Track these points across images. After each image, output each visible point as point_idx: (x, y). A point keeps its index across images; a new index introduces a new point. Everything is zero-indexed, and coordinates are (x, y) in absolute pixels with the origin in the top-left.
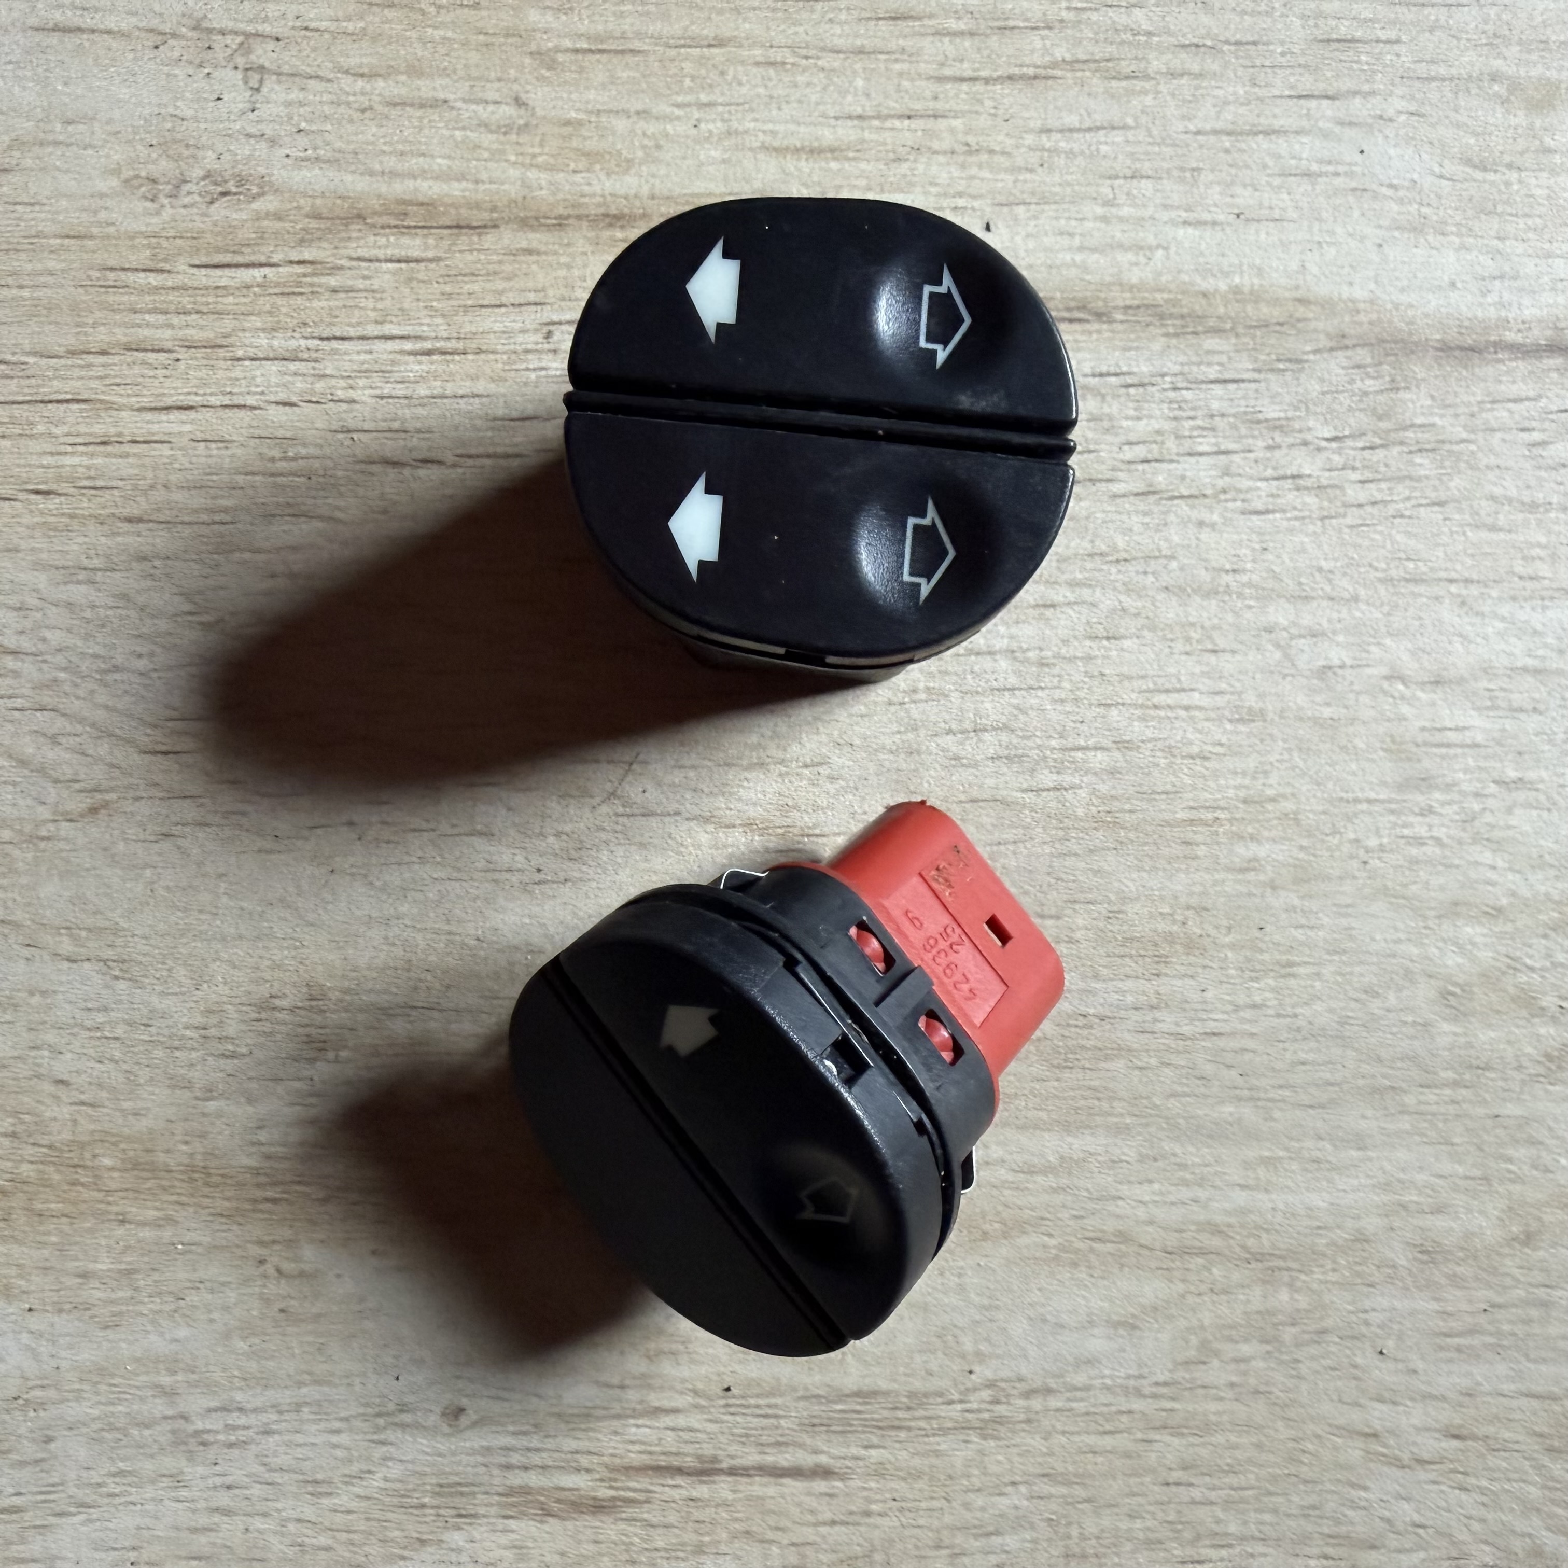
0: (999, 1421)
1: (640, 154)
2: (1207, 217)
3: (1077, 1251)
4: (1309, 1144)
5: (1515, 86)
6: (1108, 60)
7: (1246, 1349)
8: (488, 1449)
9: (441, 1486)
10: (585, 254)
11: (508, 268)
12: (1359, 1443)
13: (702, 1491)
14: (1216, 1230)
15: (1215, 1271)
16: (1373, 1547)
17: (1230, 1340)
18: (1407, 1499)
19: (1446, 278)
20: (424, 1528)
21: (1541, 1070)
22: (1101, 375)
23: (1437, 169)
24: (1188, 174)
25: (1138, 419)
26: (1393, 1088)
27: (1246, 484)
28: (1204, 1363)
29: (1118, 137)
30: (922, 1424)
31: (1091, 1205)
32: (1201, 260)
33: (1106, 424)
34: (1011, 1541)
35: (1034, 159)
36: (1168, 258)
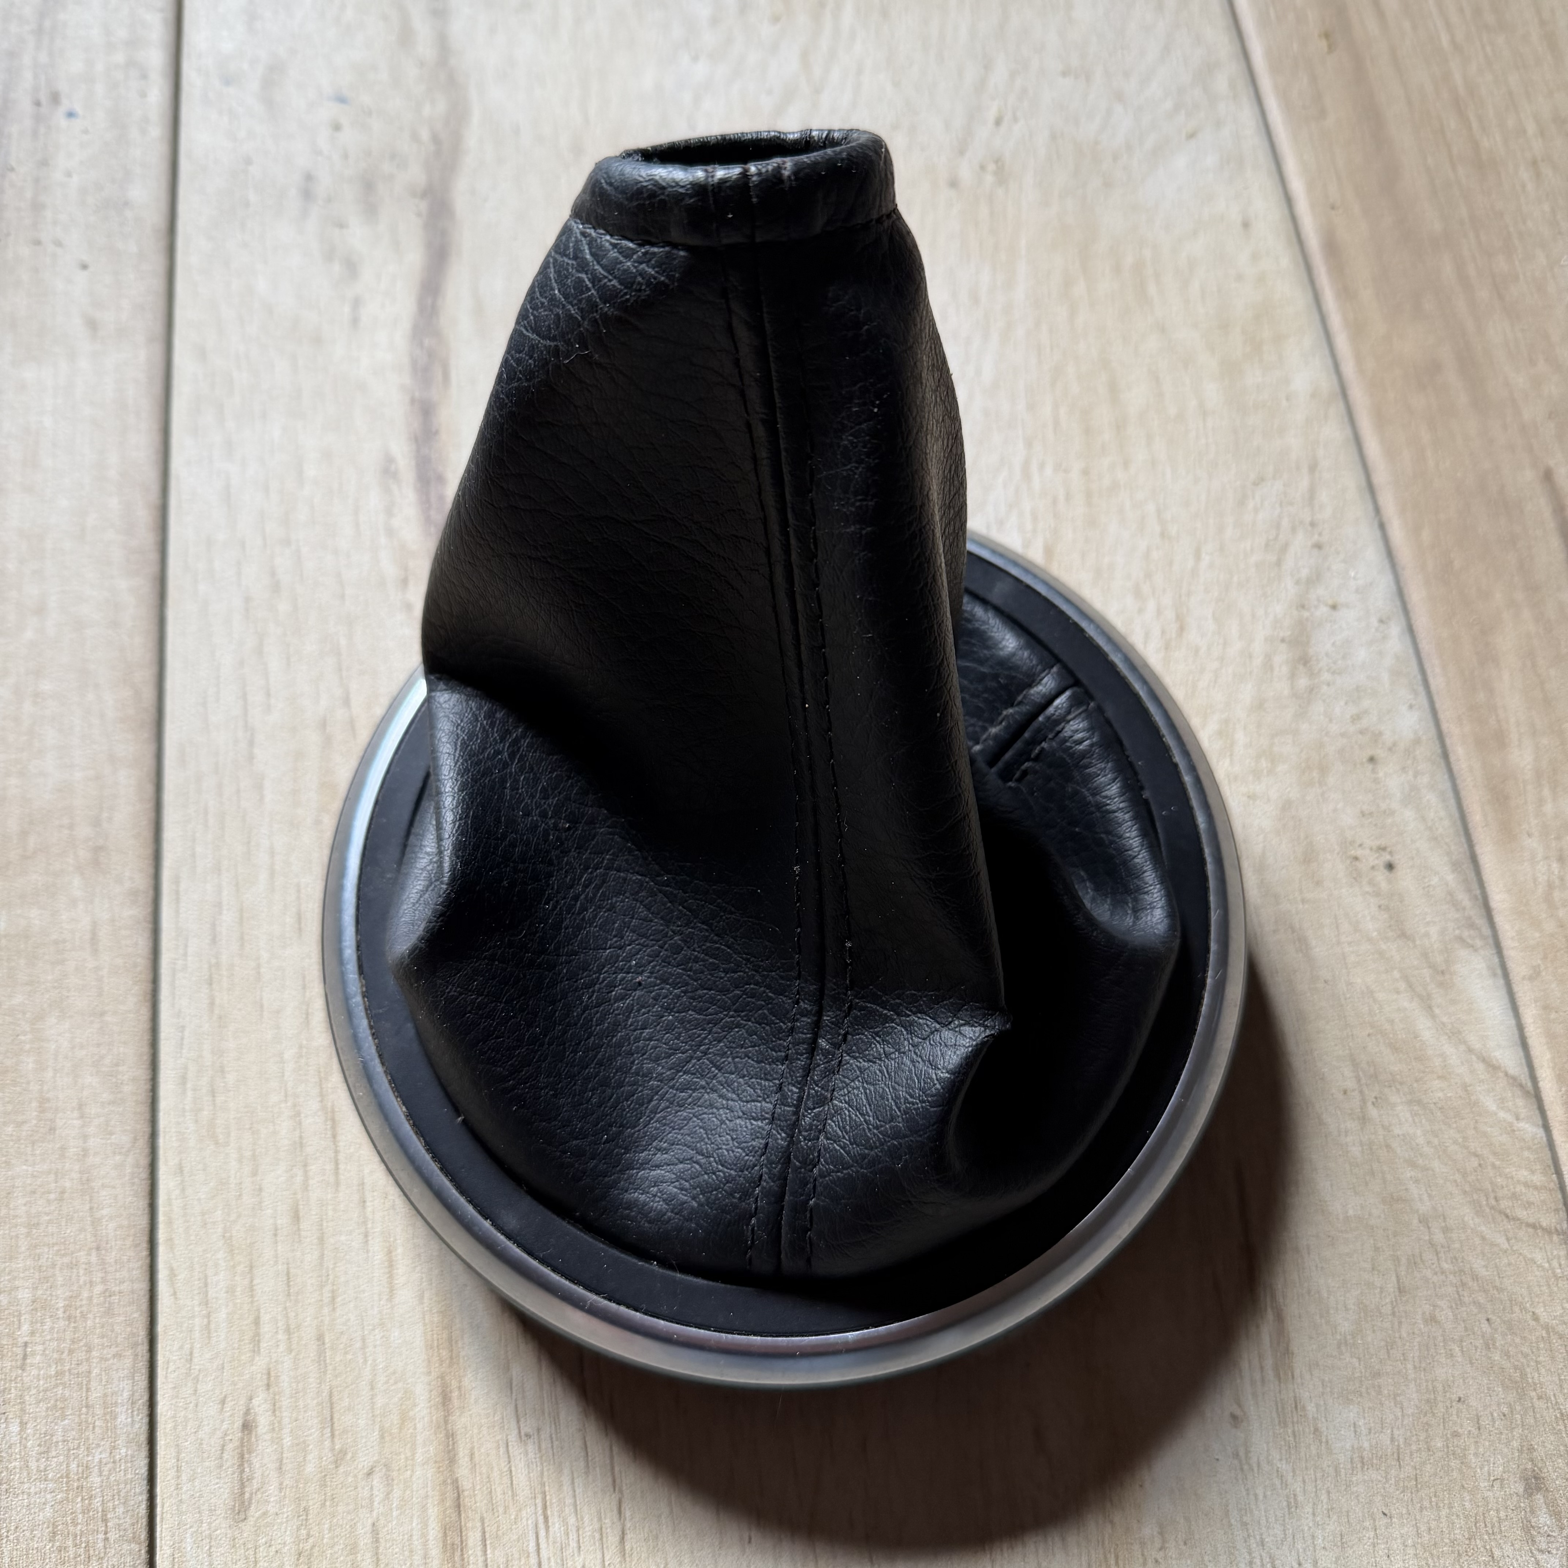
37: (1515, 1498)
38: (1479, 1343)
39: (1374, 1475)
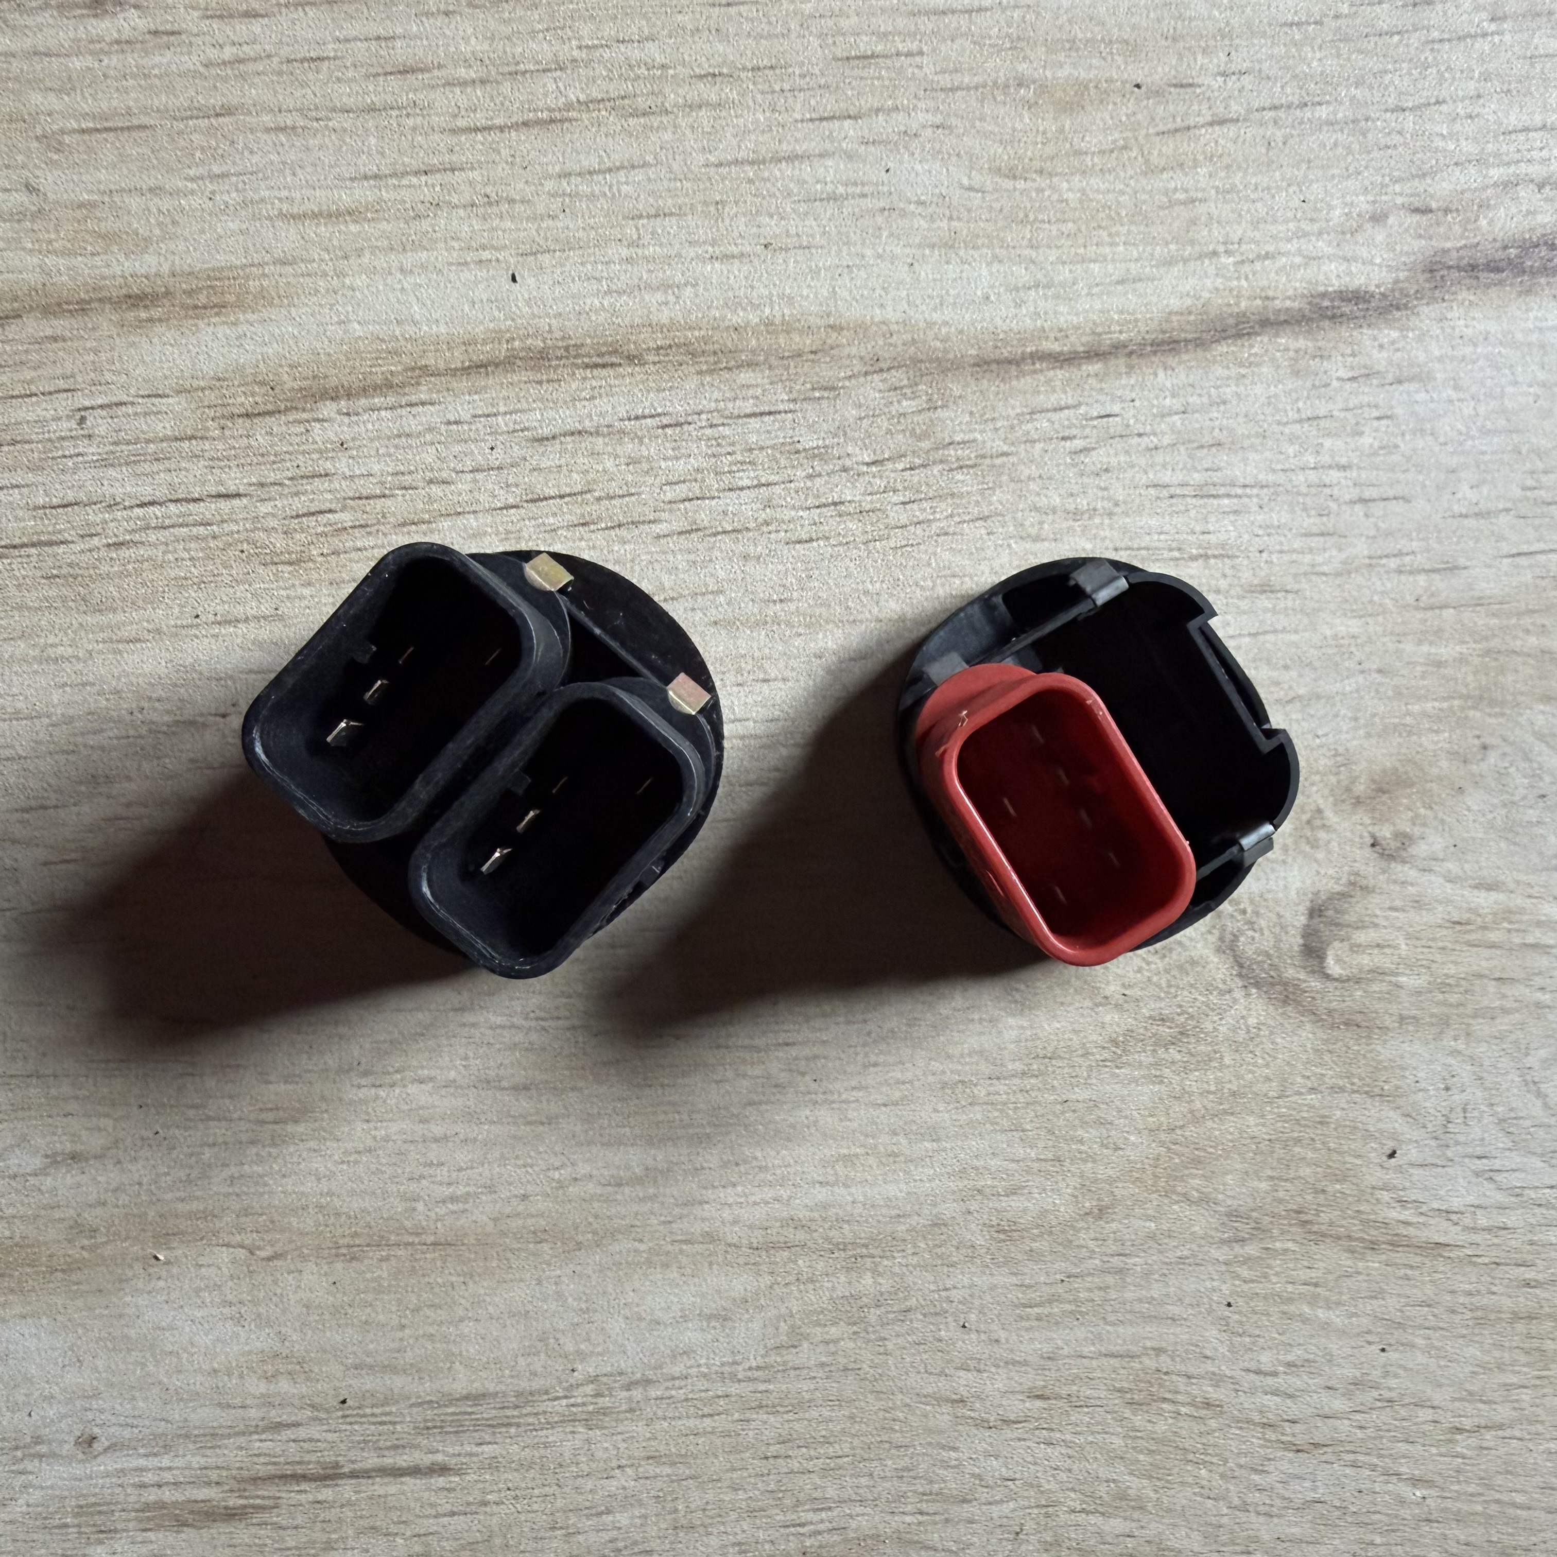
0: (604, 1412)
1: (157, 232)
2: (734, 249)
3: (667, 1253)
4: (884, 1139)
5: (1043, 88)
6: (623, 98)
7: (834, 1331)
8: (122, 1470)
9: (81, 1507)
10: (111, 337)
11: (34, 357)
12: (946, 1408)
13: (327, 1494)
14: (799, 1225)
15: (800, 1262)
16: (965, 1501)
17: (818, 1324)
18: (997, 1457)
19: (979, 293)
20: (67, 1545)
21: (1106, 1055)
22: (637, 418)
23: (965, 181)
24: (712, 209)
25: (677, 459)
26: (963, 1082)
27: (788, 514)
28: (795, 1347)
29: (638, 176)
30: (531, 1420)
31: (677, 1211)
32: (731, 294)
33: (645, 466)
34: (623, 1519)
35: (556, 205)
36: (697, 296)
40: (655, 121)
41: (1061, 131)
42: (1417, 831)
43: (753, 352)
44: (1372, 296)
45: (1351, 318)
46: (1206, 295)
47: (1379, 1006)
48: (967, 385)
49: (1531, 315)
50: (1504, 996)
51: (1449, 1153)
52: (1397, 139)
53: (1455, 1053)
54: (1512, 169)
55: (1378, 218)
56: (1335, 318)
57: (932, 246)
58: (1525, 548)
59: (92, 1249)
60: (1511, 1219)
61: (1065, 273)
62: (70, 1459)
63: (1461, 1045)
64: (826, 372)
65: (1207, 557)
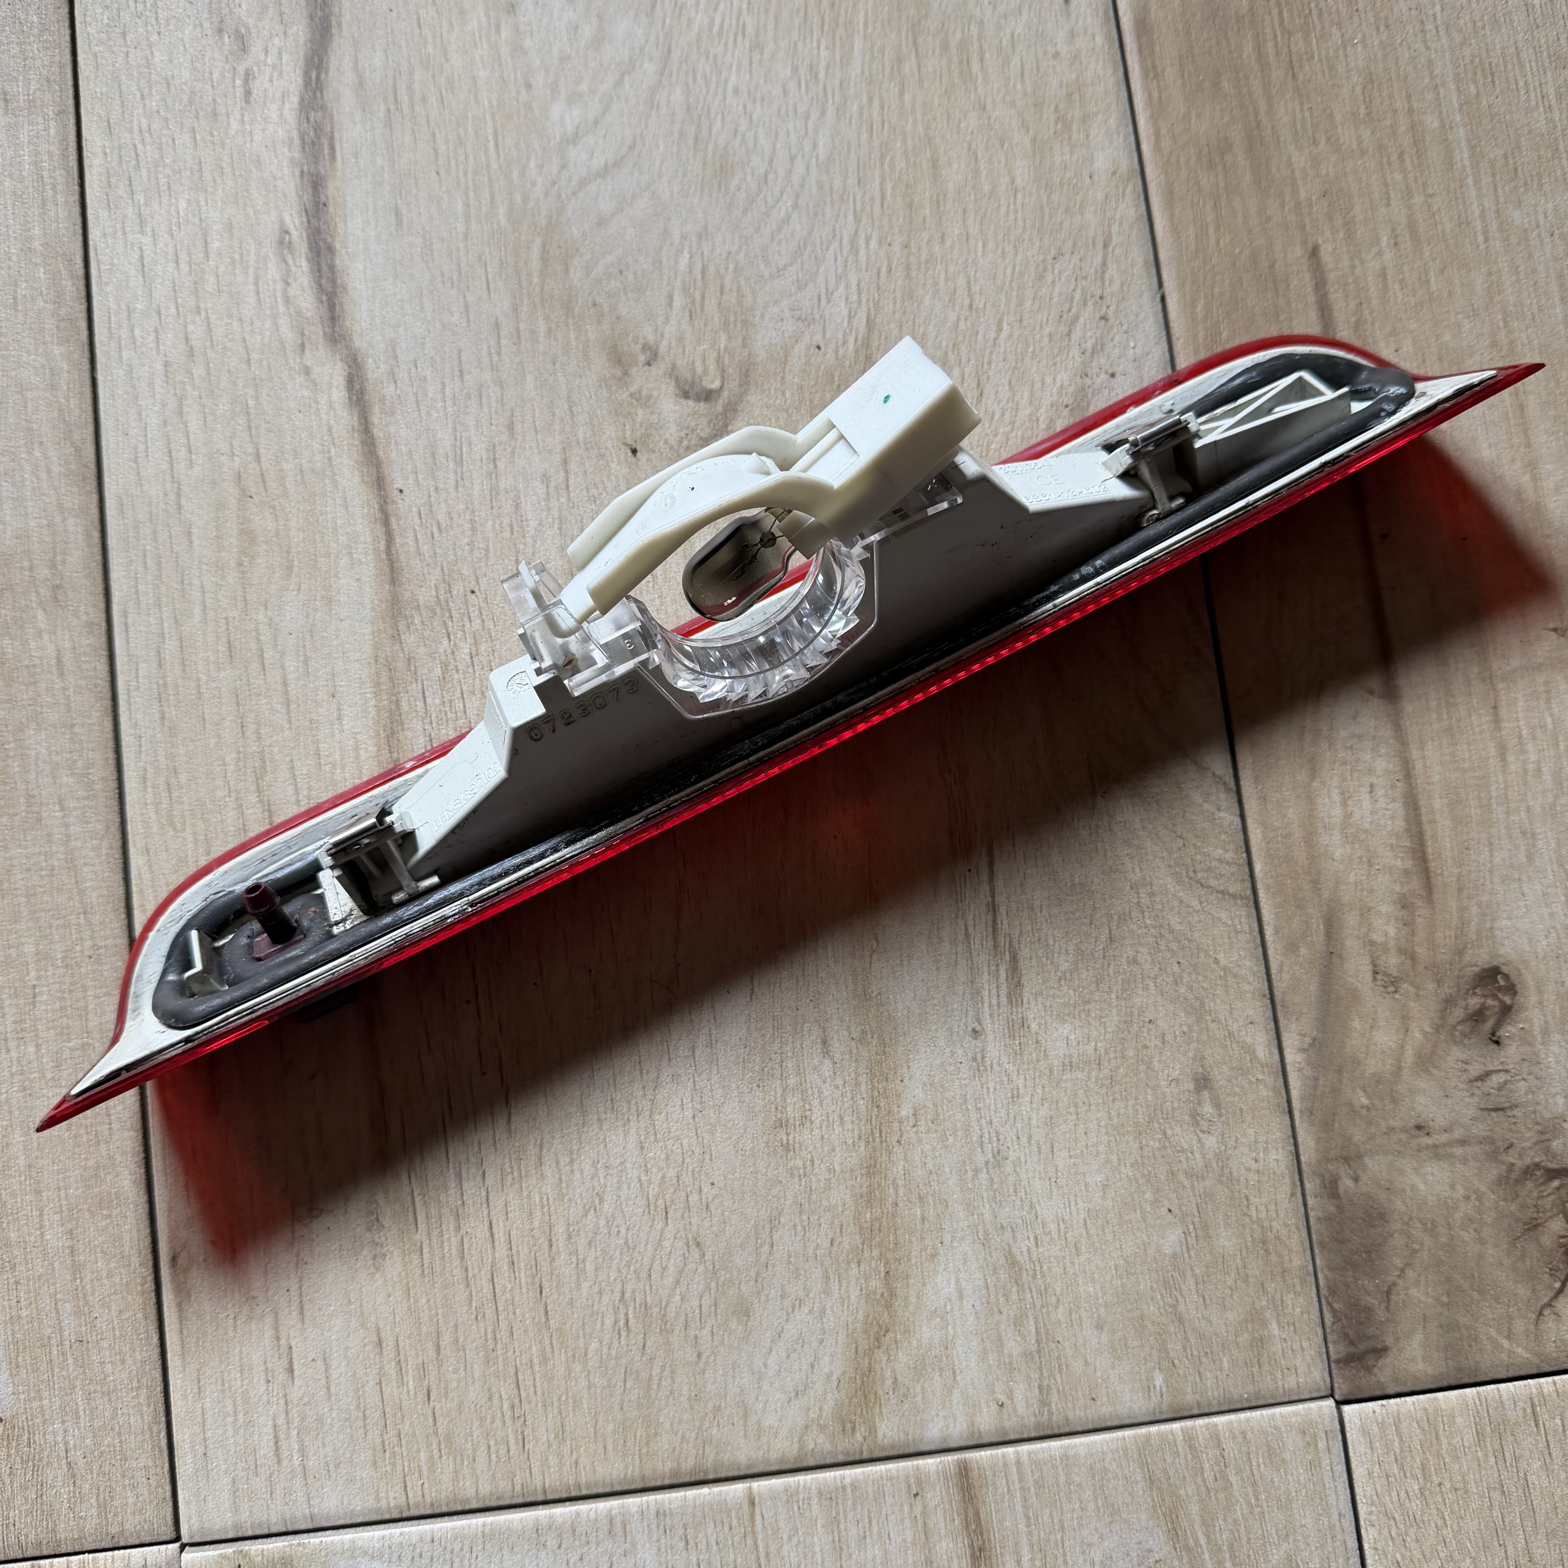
37: (1187, 1093)
38: (1170, 979)
39: (1079, 1075)
40: (267, 756)
41: (266, 542)
42: (641, 341)
43: (391, 702)
44: (349, 373)
45: (362, 384)
46: (352, 463)
47: (737, 359)
48: (405, 590)
49: (358, 286)
50: (731, 290)
51: (817, 317)
52: (264, 363)
53: (762, 316)
54: (279, 300)
55: (307, 371)
56: (362, 392)
57: (331, 609)
58: (484, 286)
59: (873, 1033)
60: (854, 281)
61: (343, 539)
62: (984, 1041)
63: (758, 313)
64: (401, 664)
65: (494, 460)
